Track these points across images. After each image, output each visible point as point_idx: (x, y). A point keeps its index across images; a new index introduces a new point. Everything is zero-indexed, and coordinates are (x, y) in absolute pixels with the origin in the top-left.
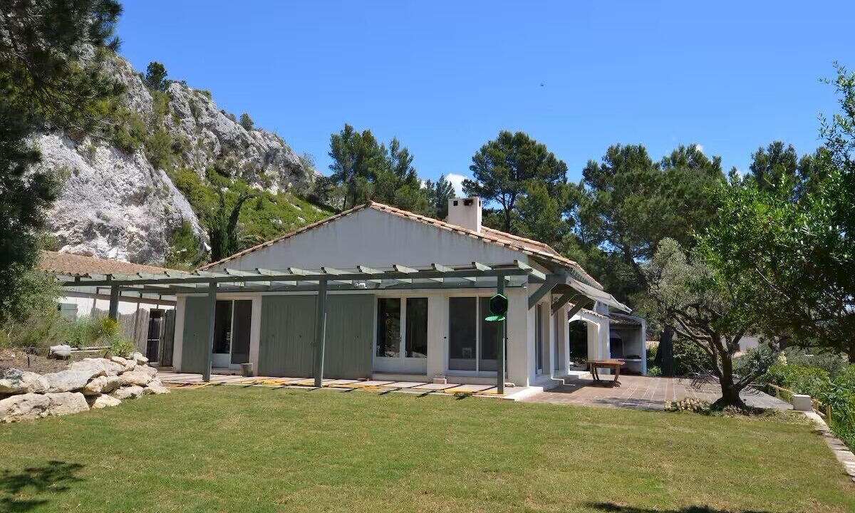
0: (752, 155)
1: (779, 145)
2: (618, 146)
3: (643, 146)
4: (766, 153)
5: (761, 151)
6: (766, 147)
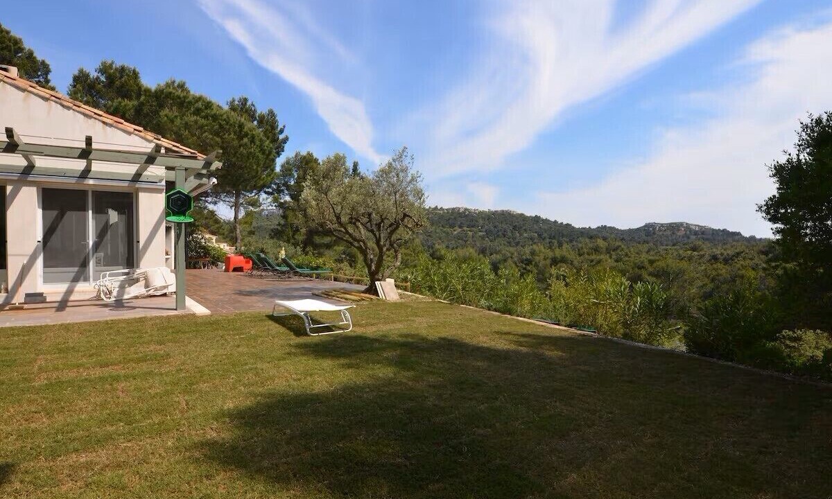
0: (228, 102)
1: (246, 100)
2: (113, 63)
3: (137, 70)
4: (236, 103)
5: (234, 101)
6: (237, 99)
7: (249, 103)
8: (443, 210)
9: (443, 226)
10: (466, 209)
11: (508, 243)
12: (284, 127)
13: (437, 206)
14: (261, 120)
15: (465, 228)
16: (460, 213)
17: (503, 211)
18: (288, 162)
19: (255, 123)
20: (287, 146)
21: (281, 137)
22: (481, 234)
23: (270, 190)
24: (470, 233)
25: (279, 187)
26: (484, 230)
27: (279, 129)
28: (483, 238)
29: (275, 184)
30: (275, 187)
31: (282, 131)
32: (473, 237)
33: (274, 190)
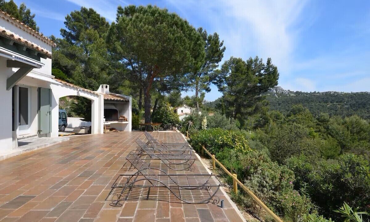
1: (201, 29)
7: (203, 31)
8: (320, 93)
9: (319, 102)
10: (335, 92)
11: (367, 111)
12: (223, 41)
13: (315, 92)
14: (210, 39)
15: (335, 103)
16: (331, 95)
17: (362, 93)
18: (225, 64)
19: (207, 41)
20: (224, 54)
21: (221, 48)
22: (347, 106)
23: (215, 81)
24: (339, 106)
25: (220, 79)
26: (349, 104)
27: (220, 43)
28: (348, 109)
29: (218, 77)
30: (218, 79)
31: (222, 44)
32: (341, 108)
33: (218, 81)
